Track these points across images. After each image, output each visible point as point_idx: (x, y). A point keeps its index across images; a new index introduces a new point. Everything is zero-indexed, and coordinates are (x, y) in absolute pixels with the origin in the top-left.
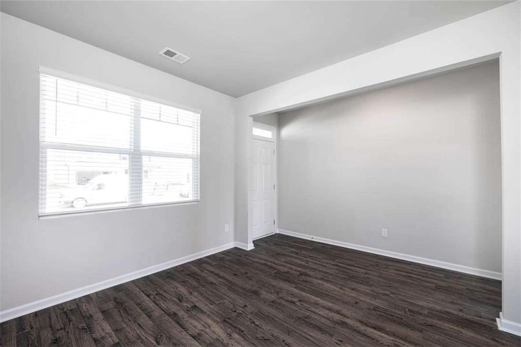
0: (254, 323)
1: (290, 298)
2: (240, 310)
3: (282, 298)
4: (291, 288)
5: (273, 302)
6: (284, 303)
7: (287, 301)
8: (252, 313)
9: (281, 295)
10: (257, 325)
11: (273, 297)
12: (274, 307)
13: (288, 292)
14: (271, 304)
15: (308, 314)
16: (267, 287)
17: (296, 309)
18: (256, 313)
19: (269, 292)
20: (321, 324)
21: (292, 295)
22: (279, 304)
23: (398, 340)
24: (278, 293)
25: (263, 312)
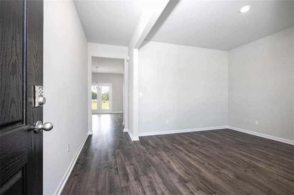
0: (238, 163)
1: (210, 167)
2: (249, 170)
3: (216, 168)
4: (205, 172)
6: (215, 166)
7: (213, 166)
9: (217, 171)
10: (235, 161)
11: (223, 171)
12: (223, 166)
13: (209, 171)
14: (225, 168)
15: (204, 158)
16: (228, 179)
17: (209, 162)
18: (237, 166)
19: (226, 175)
20: (201, 155)
21: (207, 168)
22: (219, 166)
23: (175, 146)
24: (218, 173)
25: (232, 165)
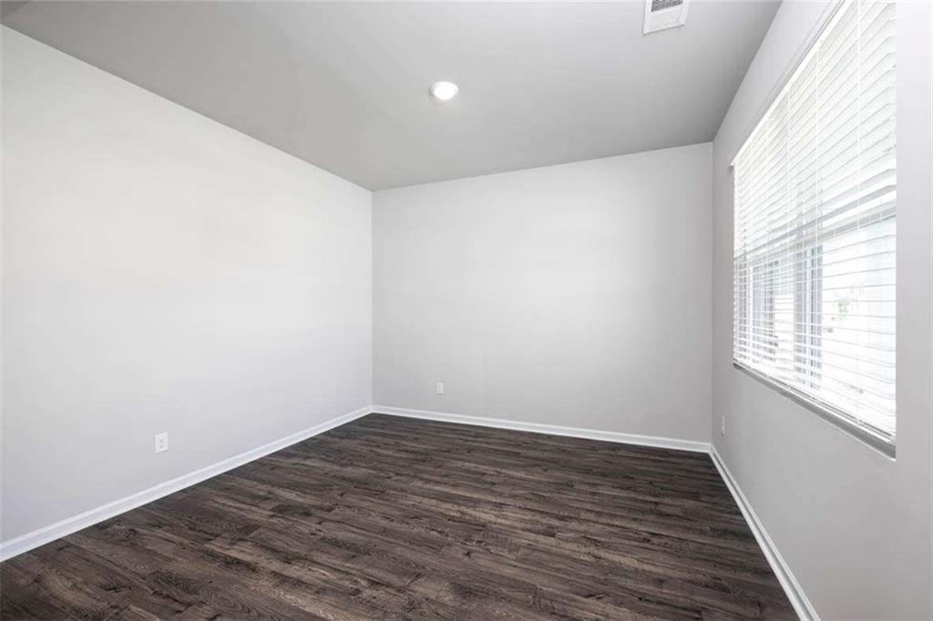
0: (440, 532)
2: (472, 546)
5: (418, 576)
6: (393, 579)
7: (389, 585)
8: (449, 545)
10: (433, 530)
11: (421, 589)
14: (421, 571)
15: (347, 565)
17: (369, 570)
18: (443, 546)
20: (332, 551)
21: (374, 608)
22: (404, 573)
23: (218, 550)
25: (432, 550)
